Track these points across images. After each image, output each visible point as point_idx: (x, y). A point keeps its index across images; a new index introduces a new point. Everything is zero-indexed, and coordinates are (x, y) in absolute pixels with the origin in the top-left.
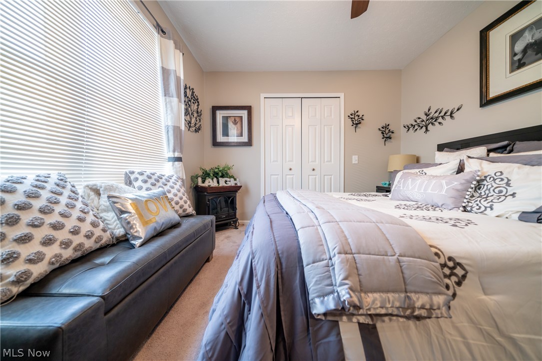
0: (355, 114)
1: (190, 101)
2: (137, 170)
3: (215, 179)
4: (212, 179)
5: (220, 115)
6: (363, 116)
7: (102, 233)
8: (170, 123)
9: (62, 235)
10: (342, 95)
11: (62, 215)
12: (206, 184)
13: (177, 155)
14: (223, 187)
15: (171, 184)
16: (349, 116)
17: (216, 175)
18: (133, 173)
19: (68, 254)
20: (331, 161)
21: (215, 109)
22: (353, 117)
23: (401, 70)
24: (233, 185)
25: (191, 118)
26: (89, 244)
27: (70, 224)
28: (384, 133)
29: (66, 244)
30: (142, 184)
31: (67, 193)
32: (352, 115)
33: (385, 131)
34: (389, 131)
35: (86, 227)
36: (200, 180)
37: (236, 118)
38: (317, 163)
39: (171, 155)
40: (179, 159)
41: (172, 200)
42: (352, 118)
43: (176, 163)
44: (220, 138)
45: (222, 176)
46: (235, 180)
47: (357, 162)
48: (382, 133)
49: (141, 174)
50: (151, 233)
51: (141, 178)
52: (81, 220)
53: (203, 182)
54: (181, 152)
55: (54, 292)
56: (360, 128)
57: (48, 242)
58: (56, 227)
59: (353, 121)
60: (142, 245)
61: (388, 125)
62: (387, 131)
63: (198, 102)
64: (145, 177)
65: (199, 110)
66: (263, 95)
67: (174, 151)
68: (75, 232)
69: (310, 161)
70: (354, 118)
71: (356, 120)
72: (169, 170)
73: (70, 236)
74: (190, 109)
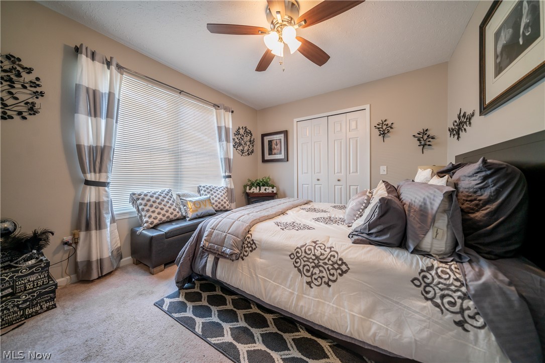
0: (383, 123)
1: (243, 136)
2: (202, 185)
3: (258, 188)
4: (256, 187)
5: (267, 139)
6: (392, 124)
7: (177, 213)
8: (222, 157)
9: (163, 212)
10: (367, 107)
11: (164, 205)
12: (251, 191)
13: (227, 174)
14: (263, 193)
15: (218, 192)
16: (375, 127)
17: (258, 185)
18: (201, 186)
19: (164, 219)
20: (357, 172)
21: (263, 136)
22: (381, 126)
23: (447, 63)
24: (271, 192)
25: (244, 147)
26: (172, 217)
27: (166, 208)
28: (422, 139)
29: (164, 215)
30: (204, 192)
31: (172, 199)
32: (378, 125)
33: (422, 138)
34: (428, 136)
35: (171, 210)
36: (248, 188)
37: (277, 141)
38: (343, 174)
39: (224, 174)
40: (229, 177)
41: (214, 204)
42: (379, 128)
43: (227, 179)
44: (267, 157)
45: (264, 185)
46: (273, 188)
47: (385, 173)
48: (419, 140)
49: (204, 187)
50: (195, 216)
51: (203, 189)
52: (170, 207)
53: (250, 190)
54: (230, 172)
55: (159, 229)
56: (389, 137)
57: (159, 214)
58: (162, 209)
59: (380, 131)
60: (189, 220)
61: (427, 130)
62: (425, 137)
63: (251, 134)
64: (205, 189)
65: (252, 139)
66: (296, 120)
67: (225, 172)
68: (167, 211)
69: (336, 172)
70: (382, 128)
71: (384, 130)
72: (223, 183)
73: (165, 213)
74: (243, 142)
